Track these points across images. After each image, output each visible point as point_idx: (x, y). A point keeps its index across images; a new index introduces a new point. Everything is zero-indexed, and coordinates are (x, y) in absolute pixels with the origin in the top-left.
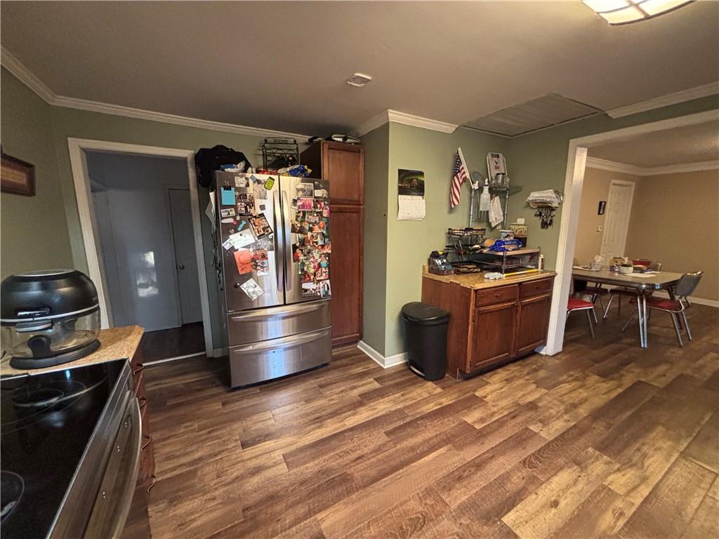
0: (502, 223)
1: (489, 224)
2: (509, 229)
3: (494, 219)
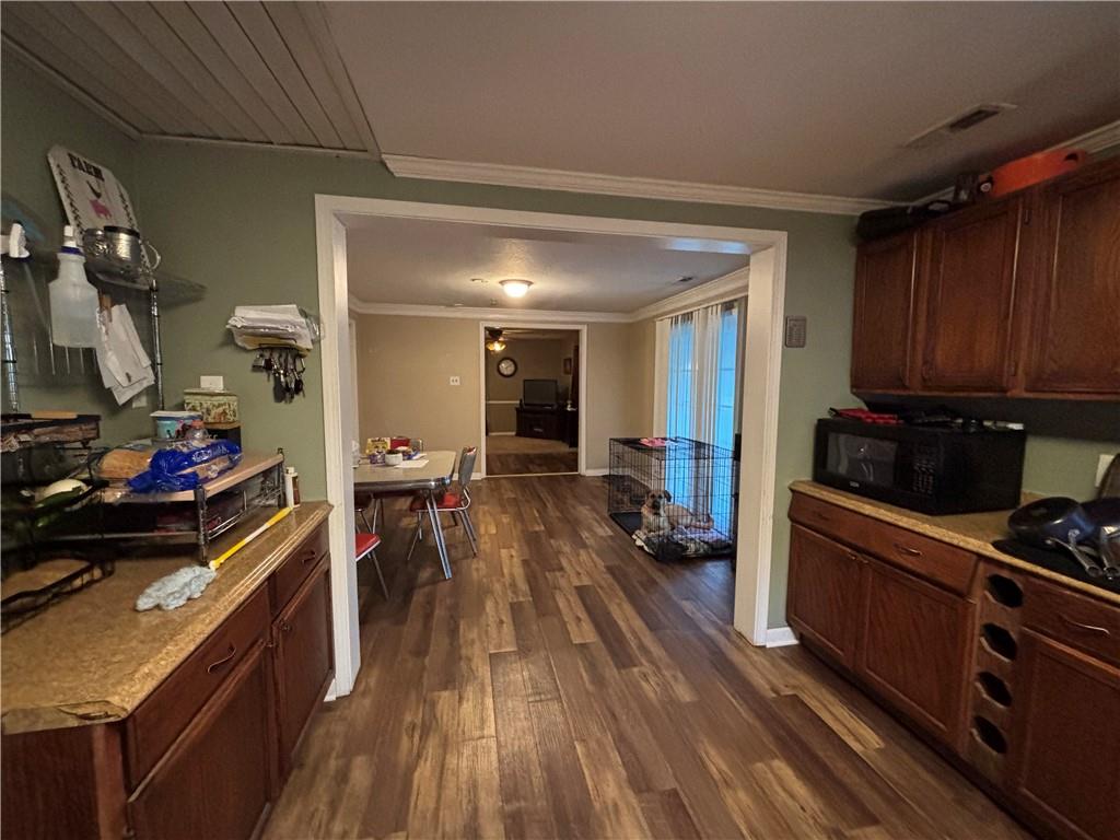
0: (152, 391)
1: (105, 396)
2: (181, 407)
3: (122, 379)
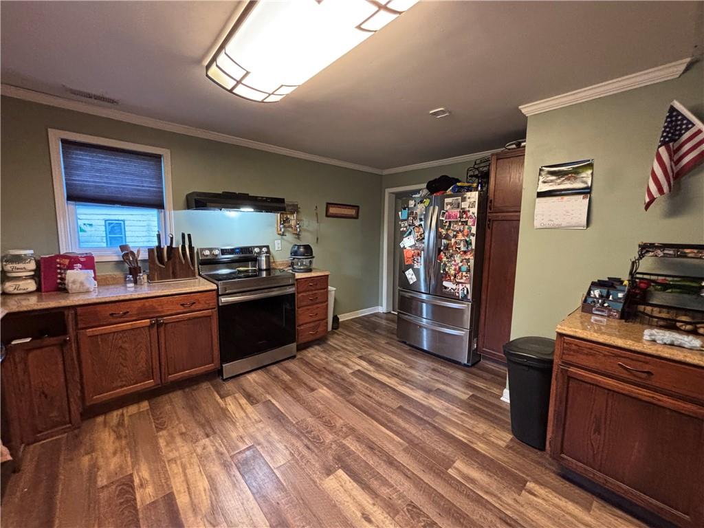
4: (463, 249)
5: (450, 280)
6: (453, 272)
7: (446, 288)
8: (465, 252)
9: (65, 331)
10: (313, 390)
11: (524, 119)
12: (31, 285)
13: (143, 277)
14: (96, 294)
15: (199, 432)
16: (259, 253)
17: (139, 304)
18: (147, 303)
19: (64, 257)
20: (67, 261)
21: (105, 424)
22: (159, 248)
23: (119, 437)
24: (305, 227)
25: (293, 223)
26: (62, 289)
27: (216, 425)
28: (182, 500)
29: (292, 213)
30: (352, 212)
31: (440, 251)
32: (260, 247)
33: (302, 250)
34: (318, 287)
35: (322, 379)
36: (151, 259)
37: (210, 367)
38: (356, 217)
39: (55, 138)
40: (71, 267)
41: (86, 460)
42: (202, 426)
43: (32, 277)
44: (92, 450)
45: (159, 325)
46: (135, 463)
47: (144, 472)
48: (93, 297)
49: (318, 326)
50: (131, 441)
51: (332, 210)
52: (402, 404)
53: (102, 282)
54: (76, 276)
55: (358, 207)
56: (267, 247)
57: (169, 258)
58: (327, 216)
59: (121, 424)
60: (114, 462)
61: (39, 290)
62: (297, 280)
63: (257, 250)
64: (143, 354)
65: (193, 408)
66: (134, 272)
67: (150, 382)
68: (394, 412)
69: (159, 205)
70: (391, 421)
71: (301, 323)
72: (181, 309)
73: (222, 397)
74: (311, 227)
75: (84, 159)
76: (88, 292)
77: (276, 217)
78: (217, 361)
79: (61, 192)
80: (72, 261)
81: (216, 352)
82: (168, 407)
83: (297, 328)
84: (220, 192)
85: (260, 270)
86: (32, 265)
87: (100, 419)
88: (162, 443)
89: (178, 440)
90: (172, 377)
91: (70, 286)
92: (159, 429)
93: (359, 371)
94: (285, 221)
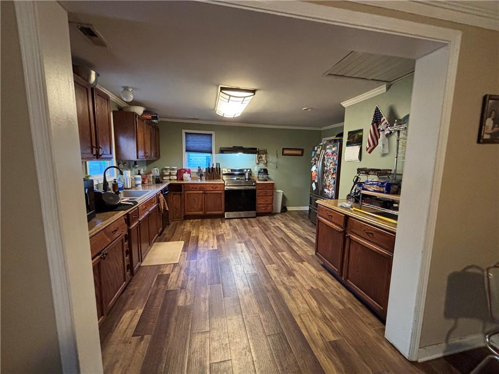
4: (332, 172)
5: (327, 188)
6: (328, 184)
7: (325, 192)
8: (333, 174)
9: (181, 191)
10: (253, 227)
11: (344, 108)
12: (175, 177)
13: (204, 178)
14: (190, 181)
15: (211, 228)
16: (246, 172)
17: (199, 185)
18: (202, 185)
19: (183, 169)
20: (184, 171)
21: (189, 222)
22: (209, 168)
23: (191, 224)
24: (270, 161)
25: (263, 158)
26: (182, 180)
27: (216, 228)
28: (200, 237)
29: (263, 154)
30: (299, 152)
31: (324, 173)
32: (247, 169)
33: (262, 171)
34: (268, 188)
35: (260, 226)
36: (206, 172)
37: (221, 212)
38: (302, 155)
39: (184, 131)
40: (185, 173)
41: (183, 227)
42: (212, 227)
43: (176, 175)
44: (184, 225)
45: (205, 193)
46: (193, 230)
47: (194, 231)
48: (189, 182)
49: (267, 206)
50: (194, 226)
51: (286, 152)
52: (283, 237)
53: (192, 178)
54: (186, 176)
55: (303, 150)
56: (250, 169)
57: (212, 172)
58: (283, 155)
59: (192, 222)
60: (189, 228)
61: (177, 179)
62: (257, 184)
63: (245, 170)
64: (200, 203)
65: (212, 223)
66: (201, 176)
67: (201, 213)
68: (278, 238)
69: (211, 153)
70: (273, 239)
71: (259, 203)
72: (212, 189)
73: (222, 223)
74: (273, 160)
75: (190, 138)
76: (188, 180)
77: (255, 156)
78: (223, 211)
79: (184, 150)
80: (185, 171)
81: (223, 208)
82: (205, 222)
83: (257, 205)
84: (232, 147)
85: (246, 179)
86: (176, 172)
87: (188, 220)
88: (200, 228)
89: (205, 228)
90: (208, 213)
91: (184, 179)
92: (201, 225)
93: (278, 226)
94: (259, 158)
